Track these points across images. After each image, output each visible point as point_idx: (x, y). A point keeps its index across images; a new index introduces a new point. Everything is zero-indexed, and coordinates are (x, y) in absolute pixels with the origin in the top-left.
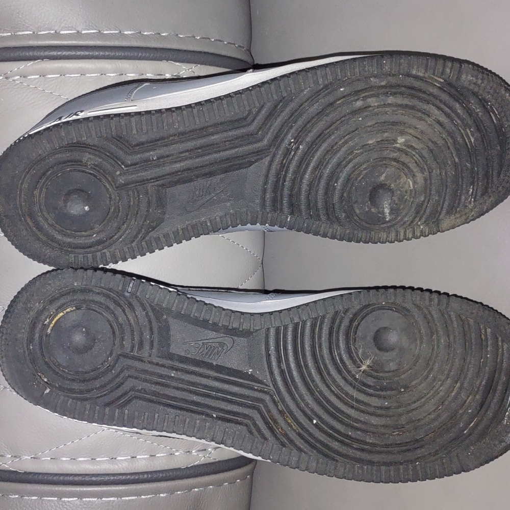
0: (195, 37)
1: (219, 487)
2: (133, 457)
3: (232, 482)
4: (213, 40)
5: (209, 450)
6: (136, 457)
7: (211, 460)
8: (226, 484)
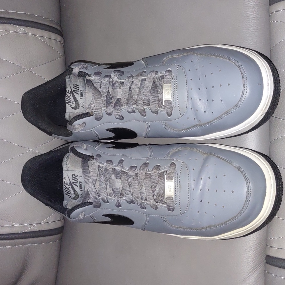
0: (26, 13)
1: (39, 245)
2: (2, 226)
3: (48, 242)
4: (36, 16)
5: (34, 224)
6: (3, 226)
7: (35, 230)
8: (44, 243)
